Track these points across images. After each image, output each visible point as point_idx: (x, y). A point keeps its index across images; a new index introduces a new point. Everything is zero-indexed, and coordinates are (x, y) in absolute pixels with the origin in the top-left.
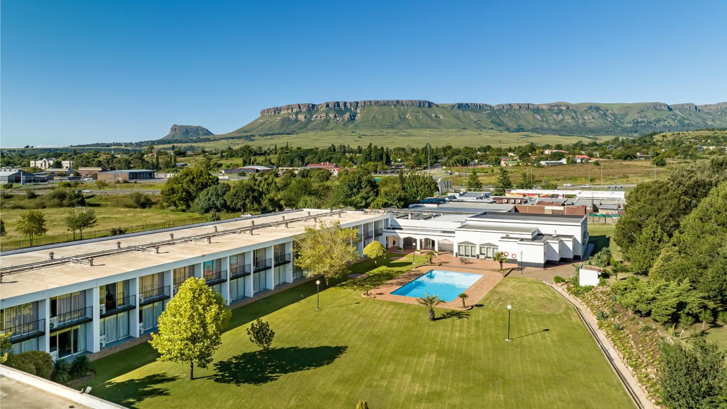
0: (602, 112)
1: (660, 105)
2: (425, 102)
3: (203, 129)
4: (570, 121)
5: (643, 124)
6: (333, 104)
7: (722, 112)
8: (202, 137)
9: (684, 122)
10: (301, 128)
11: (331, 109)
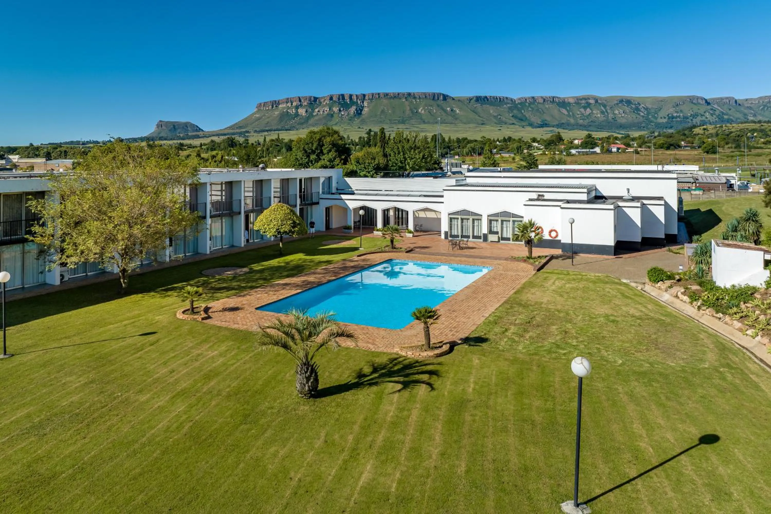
0: (634, 106)
1: (697, 99)
2: (439, 94)
3: (193, 126)
4: (599, 115)
5: (678, 119)
6: (338, 96)
7: (765, 106)
8: (190, 134)
9: (723, 118)
10: (302, 124)
11: (335, 102)
